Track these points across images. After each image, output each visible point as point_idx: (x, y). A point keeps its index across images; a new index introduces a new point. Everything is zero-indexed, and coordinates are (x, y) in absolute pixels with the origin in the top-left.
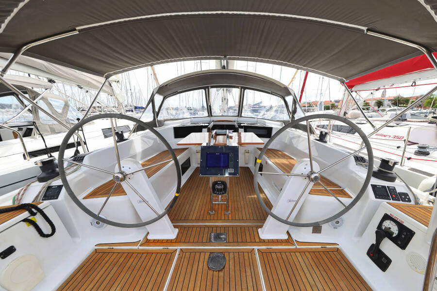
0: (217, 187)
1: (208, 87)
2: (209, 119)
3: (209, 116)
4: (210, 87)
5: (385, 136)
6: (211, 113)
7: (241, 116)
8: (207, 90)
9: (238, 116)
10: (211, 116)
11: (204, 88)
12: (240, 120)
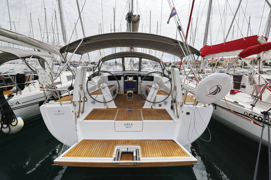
0: (129, 94)
1: (123, 57)
2: (123, 72)
3: (123, 71)
6: (125, 69)
7: (141, 71)
9: (139, 71)
10: (125, 71)
12: (140, 73)
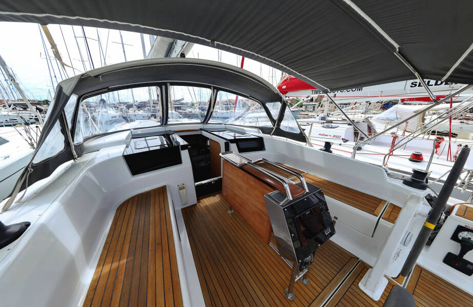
1: (166, 85)
2: (163, 128)
4: (168, 84)
5: (326, 135)
6: (167, 120)
8: (164, 87)
9: (203, 123)
11: (159, 85)
